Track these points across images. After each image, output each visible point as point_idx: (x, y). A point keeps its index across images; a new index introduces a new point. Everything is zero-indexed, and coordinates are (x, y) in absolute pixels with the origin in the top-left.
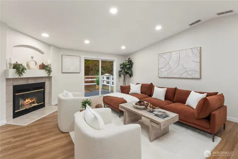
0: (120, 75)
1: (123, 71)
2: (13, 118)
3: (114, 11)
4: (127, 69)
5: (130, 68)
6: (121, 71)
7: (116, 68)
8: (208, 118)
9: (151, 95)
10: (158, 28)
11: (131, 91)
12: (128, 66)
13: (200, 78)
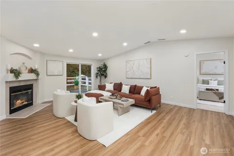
0: (97, 77)
1: (99, 73)
2: (10, 114)
3: (95, 34)
4: (103, 72)
5: (105, 71)
6: (98, 73)
7: (94, 71)
8: (149, 101)
9: (120, 91)
10: (125, 44)
11: (107, 89)
12: (103, 69)
13: (151, 79)
